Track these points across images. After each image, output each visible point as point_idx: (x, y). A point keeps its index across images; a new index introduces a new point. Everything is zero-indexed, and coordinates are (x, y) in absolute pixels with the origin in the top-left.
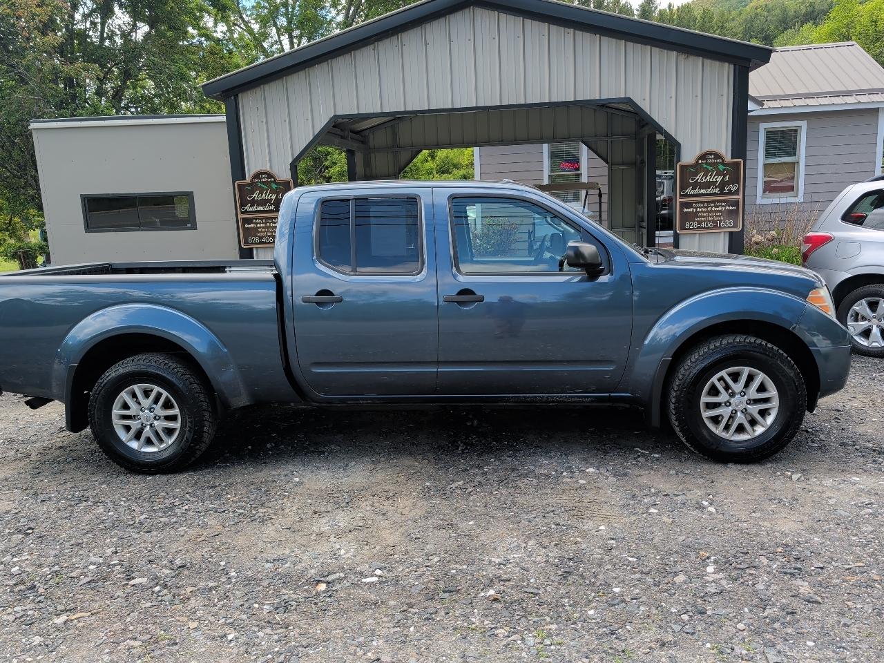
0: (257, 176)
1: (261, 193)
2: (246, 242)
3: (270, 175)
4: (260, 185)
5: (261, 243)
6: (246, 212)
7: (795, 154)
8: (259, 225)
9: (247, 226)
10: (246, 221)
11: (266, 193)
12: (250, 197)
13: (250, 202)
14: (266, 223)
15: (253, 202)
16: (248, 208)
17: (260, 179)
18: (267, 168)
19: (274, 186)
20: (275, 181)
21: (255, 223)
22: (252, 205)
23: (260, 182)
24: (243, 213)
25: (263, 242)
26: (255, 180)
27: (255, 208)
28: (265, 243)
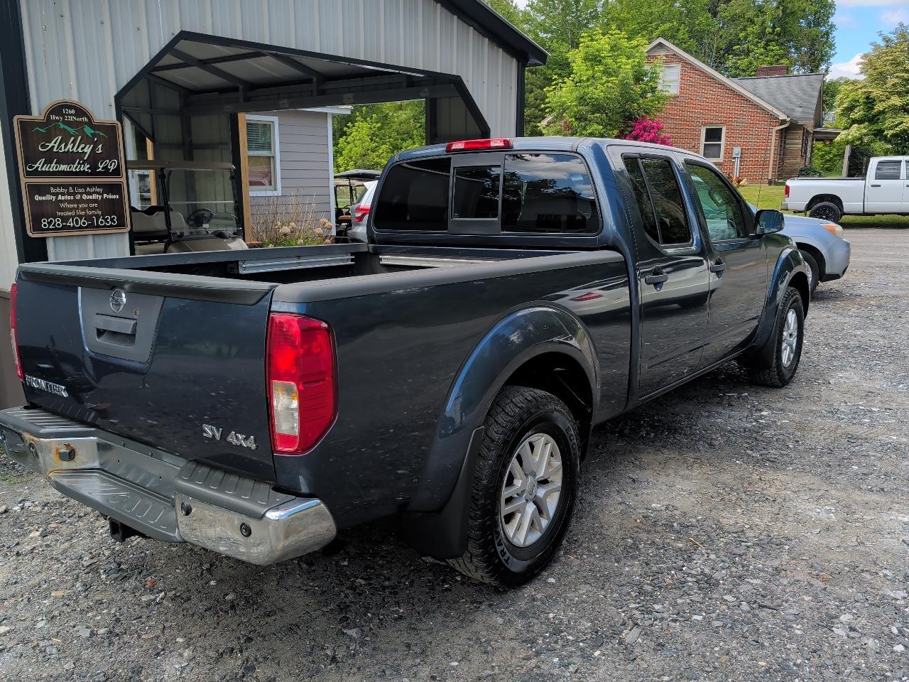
0: (59, 109)
1: (65, 141)
2: (37, 227)
3: (80, 112)
4: (62, 126)
5: (65, 228)
6: (36, 173)
7: (270, 148)
8: (60, 197)
9: (37, 198)
10: (35, 189)
11: (74, 142)
12: (43, 146)
13: (43, 155)
14: (74, 194)
15: (50, 157)
16: (40, 165)
17: (63, 115)
18: (74, 98)
19: (88, 131)
20: (90, 123)
21: (53, 194)
22: (48, 162)
23: (64, 122)
24: (28, 174)
25: (69, 228)
26: (53, 117)
27: (53, 167)
28: (74, 228)
